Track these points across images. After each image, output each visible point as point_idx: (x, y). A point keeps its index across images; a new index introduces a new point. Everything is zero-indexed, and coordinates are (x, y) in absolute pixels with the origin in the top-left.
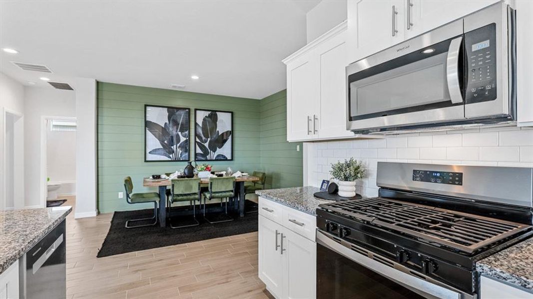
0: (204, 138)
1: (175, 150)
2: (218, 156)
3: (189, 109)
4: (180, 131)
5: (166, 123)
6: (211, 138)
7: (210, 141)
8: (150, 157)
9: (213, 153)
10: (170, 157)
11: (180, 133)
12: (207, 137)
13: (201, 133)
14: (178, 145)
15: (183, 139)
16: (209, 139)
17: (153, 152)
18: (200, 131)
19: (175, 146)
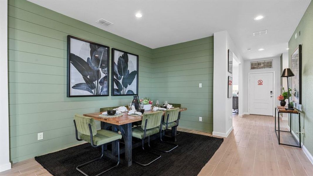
0: (119, 76)
1: (96, 85)
2: (129, 91)
3: (108, 47)
4: (100, 68)
5: (88, 58)
6: (124, 76)
7: (123, 78)
8: (73, 92)
9: (125, 89)
10: (92, 92)
11: (100, 69)
12: (121, 75)
13: (117, 70)
14: (99, 81)
15: (103, 75)
16: (122, 77)
17: (77, 86)
18: (116, 69)
19: (96, 81)
